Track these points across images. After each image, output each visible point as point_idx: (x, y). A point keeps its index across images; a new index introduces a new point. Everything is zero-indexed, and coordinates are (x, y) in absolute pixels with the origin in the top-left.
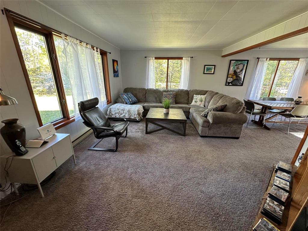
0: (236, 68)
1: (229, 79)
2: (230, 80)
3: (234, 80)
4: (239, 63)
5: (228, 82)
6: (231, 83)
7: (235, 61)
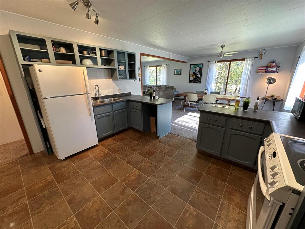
0: (194, 70)
1: (190, 78)
2: (192, 79)
3: (194, 79)
4: (196, 66)
5: (190, 81)
6: (193, 81)
7: (193, 65)
